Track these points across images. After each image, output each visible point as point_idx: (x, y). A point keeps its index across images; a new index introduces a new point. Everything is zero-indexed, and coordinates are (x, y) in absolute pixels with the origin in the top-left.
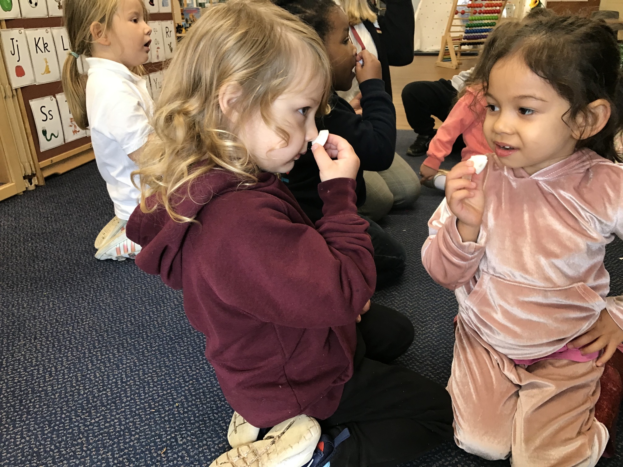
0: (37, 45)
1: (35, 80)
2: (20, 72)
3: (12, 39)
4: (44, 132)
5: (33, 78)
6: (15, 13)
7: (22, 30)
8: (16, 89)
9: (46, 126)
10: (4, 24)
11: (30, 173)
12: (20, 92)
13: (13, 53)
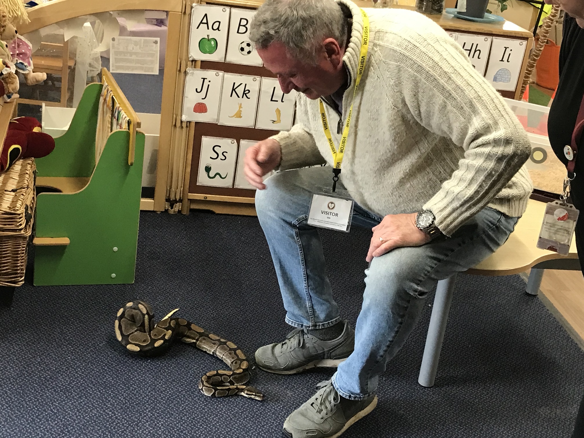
0: (234, 90)
1: (218, 120)
3: (204, 79)
4: (208, 169)
5: (216, 117)
6: (216, 57)
7: (221, 73)
8: (190, 122)
9: (212, 164)
10: (199, 64)
11: (172, 198)
12: (193, 125)
13: (199, 90)
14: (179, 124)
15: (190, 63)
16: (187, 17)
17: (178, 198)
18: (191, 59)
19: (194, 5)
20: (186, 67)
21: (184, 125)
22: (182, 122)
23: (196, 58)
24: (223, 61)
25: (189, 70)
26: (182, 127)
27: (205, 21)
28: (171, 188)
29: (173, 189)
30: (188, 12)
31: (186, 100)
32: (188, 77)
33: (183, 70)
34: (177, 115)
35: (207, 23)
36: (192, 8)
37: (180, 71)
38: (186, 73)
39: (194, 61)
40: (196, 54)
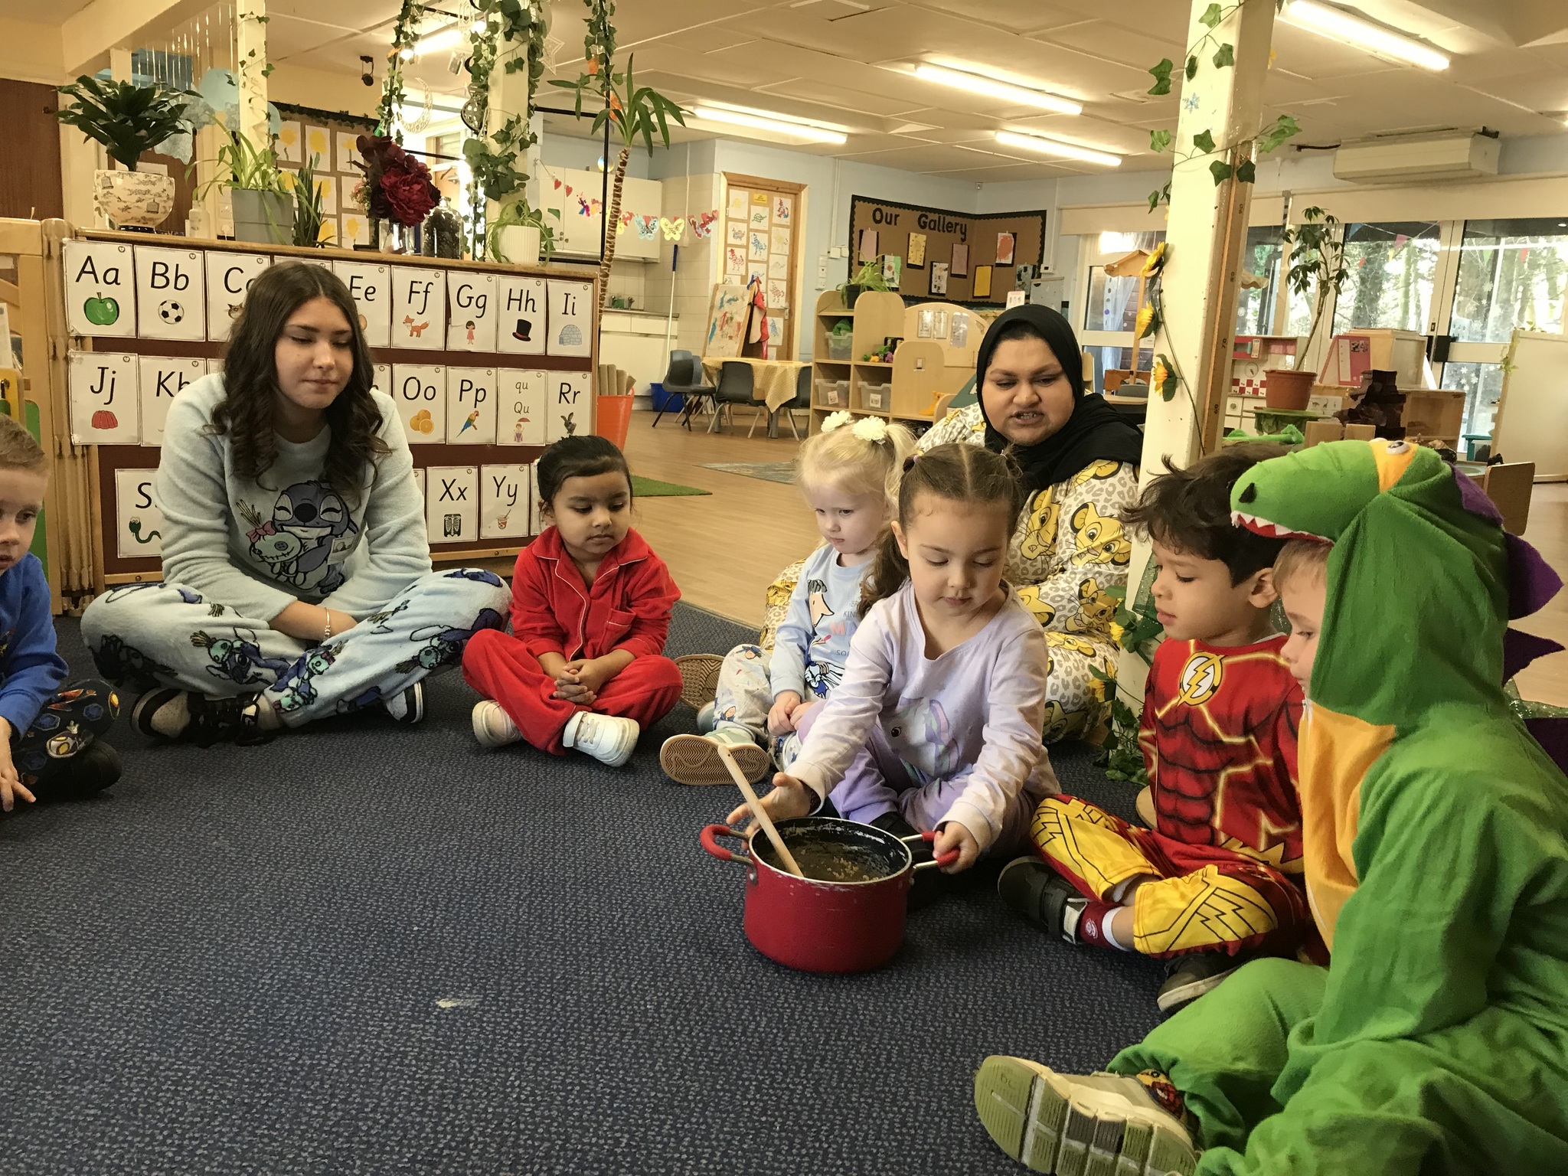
0: (160, 384)
1: (140, 438)
2: (104, 420)
3: (103, 369)
4: (135, 527)
5: (135, 434)
6: (121, 329)
7: (133, 357)
8: (88, 447)
9: (141, 515)
10: (89, 343)
11: (75, 586)
12: (95, 451)
13: (96, 389)
14: (67, 452)
15: (72, 342)
16: (55, 262)
17: (86, 586)
18: (73, 334)
19: (65, 240)
20: (67, 349)
21: (78, 452)
22: (73, 447)
23: (83, 332)
24: (133, 335)
25: (72, 352)
26: (74, 456)
27: (88, 268)
28: (69, 567)
29: (74, 570)
30: (55, 253)
31: (74, 407)
32: (73, 366)
33: (61, 354)
34: (60, 437)
35: (94, 272)
36: (62, 245)
37: (55, 357)
38: (67, 360)
39: (80, 339)
40: (81, 325)
